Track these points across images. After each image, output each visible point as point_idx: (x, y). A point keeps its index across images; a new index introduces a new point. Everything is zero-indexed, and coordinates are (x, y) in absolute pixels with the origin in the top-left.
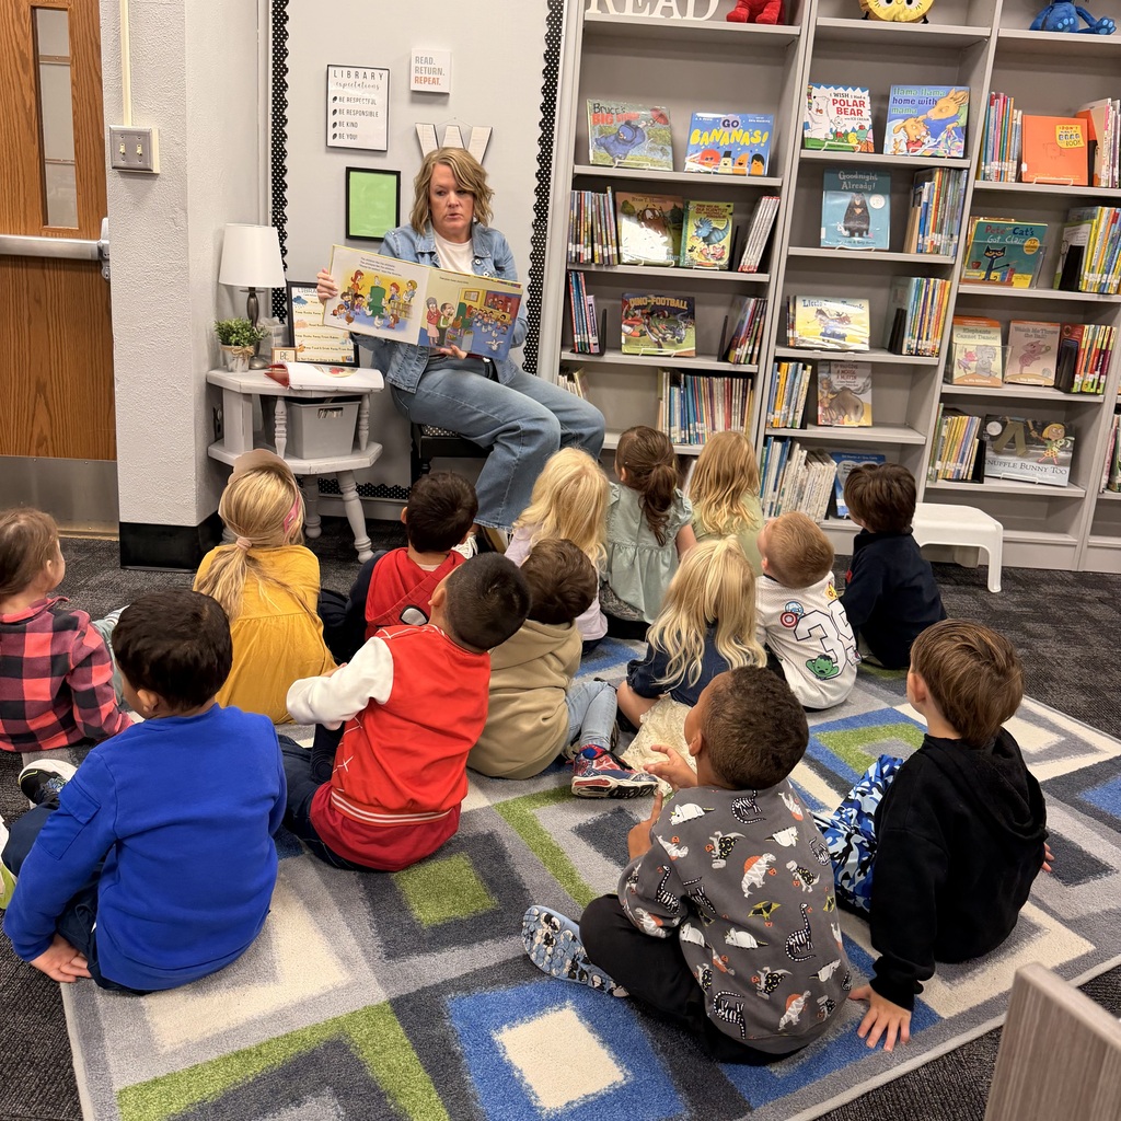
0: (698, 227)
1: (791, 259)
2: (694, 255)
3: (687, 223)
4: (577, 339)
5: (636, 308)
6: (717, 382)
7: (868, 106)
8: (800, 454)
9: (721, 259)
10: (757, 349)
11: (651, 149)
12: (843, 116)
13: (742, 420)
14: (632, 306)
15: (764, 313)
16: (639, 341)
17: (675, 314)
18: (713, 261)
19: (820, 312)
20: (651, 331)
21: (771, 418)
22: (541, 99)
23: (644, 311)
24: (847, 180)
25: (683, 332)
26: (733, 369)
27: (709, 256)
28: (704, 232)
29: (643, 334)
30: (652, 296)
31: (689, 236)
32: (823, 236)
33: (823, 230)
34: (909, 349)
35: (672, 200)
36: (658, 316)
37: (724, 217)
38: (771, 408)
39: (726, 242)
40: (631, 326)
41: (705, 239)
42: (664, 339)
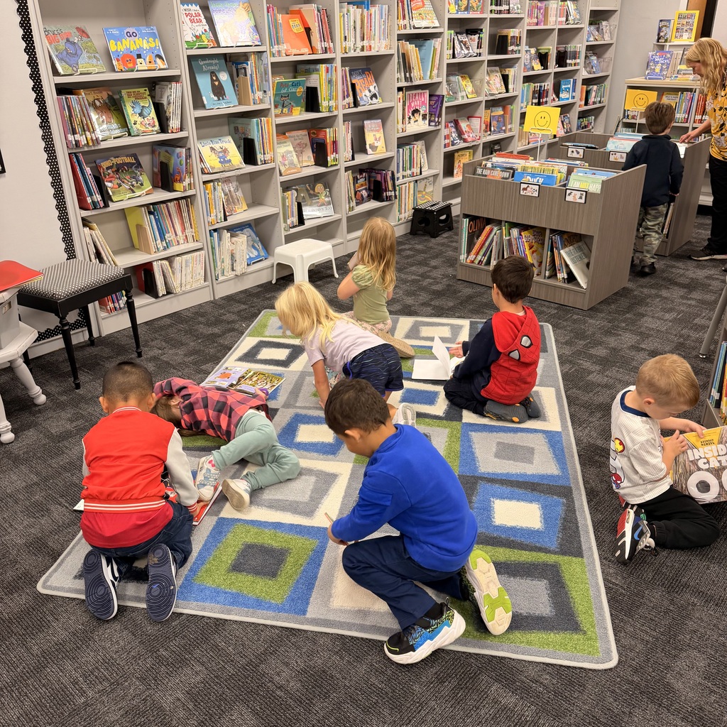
0: (133, 107)
2: (138, 126)
3: (125, 106)
4: (89, 200)
5: (108, 168)
6: (171, 205)
7: (202, 15)
9: (154, 126)
10: (192, 179)
11: (89, 58)
12: (193, 24)
13: (191, 225)
14: (105, 168)
15: (190, 156)
16: (120, 191)
17: (131, 167)
18: (150, 129)
19: (212, 149)
20: (123, 182)
21: (210, 219)
23: (114, 170)
24: (204, 64)
25: (141, 178)
26: (183, 195)
27: (147, 126)
28: (138, 110)
29: (120, 186)
30: (112, 158)
31: (130, 114)
32: (205, 102)
33: (204, 98)
34: (261, 161)
36: (122, 171)
37: (146, 98)
38: (209, 214)
39: (153, 114)
40: (111, 182)
41: (141, 115)
42: (133, 186)
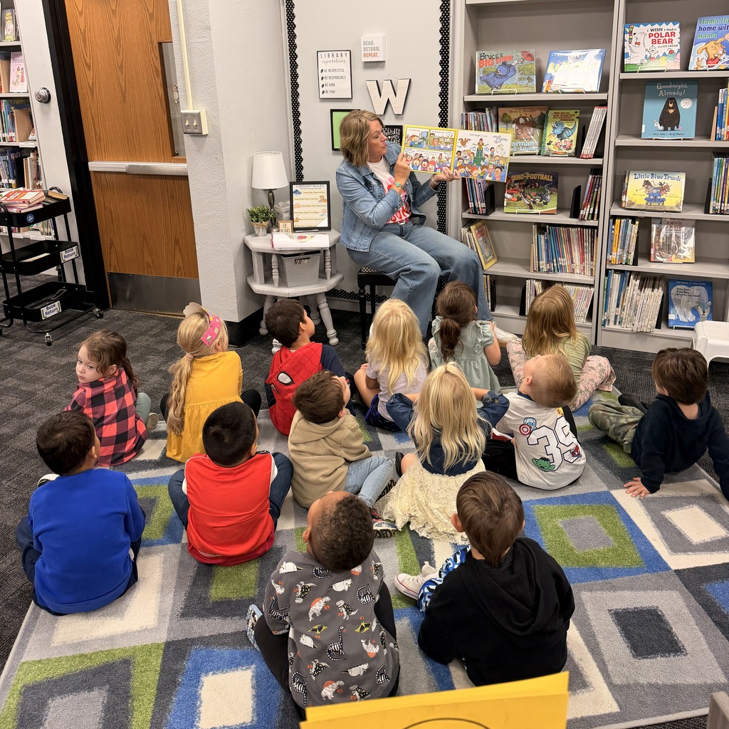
0: (554, 128)
1: (618, 149)
2: (551, 147)
3: (546, 126)
4: (471, 205)
5: (516, 182)
6: (573, 230)
7: (678, 35)
8: (635, 283)
9: (570, 149)
10: (596, 210)
11: (520, 79)
12: (657, 45)
13: (592, 257)
14: (513, 180)
15: (600, 185)
16: (516, 204)
17: (544, 185)
18: (564, 151)
19: (647, 183)
20: (525, 197)
21: (610, 257)
22: (440, 58)
23: (522, 184)
24: (663, 89)
25: (549, 197)
26: (580, 224)
27: (561, 148)
28: (558, 131)
29: (519, 199)
30: (527, 174)
31: (548, 133)
32: (643, 131)
33: (644, 126)
34: (714, 209)
35: (540, 110)
36: (531, 187)
37: (573, 120)
38: (609, 251)
39: (574, 137)
40: (512, 194)
41: (560, 136)
42: (534, 202)
